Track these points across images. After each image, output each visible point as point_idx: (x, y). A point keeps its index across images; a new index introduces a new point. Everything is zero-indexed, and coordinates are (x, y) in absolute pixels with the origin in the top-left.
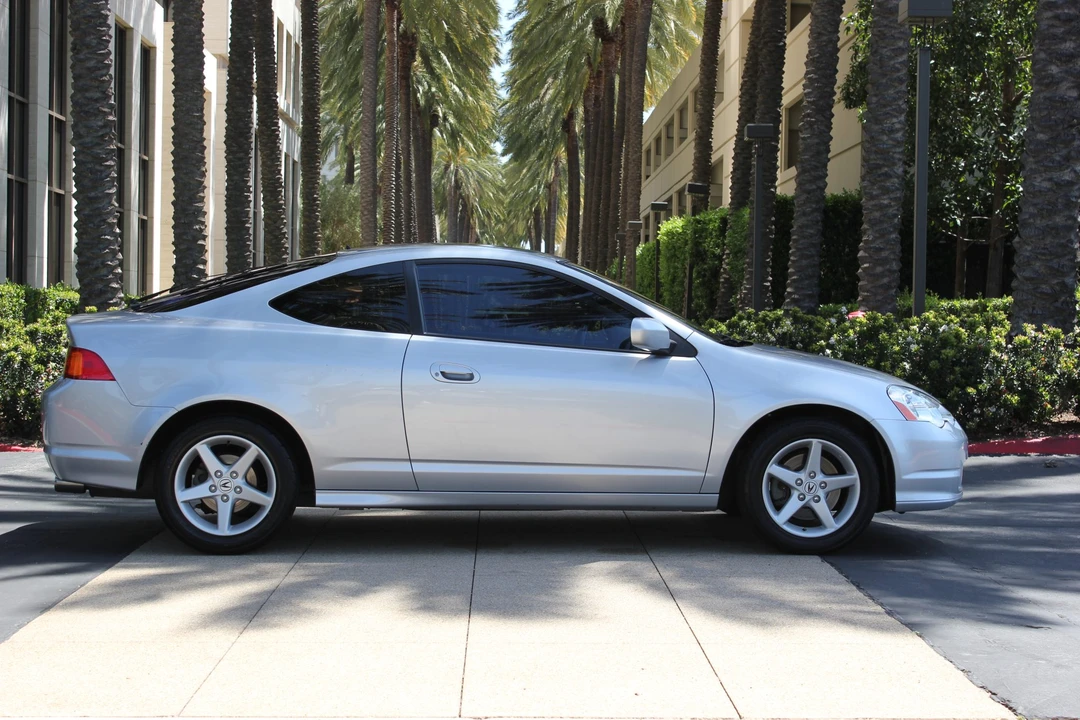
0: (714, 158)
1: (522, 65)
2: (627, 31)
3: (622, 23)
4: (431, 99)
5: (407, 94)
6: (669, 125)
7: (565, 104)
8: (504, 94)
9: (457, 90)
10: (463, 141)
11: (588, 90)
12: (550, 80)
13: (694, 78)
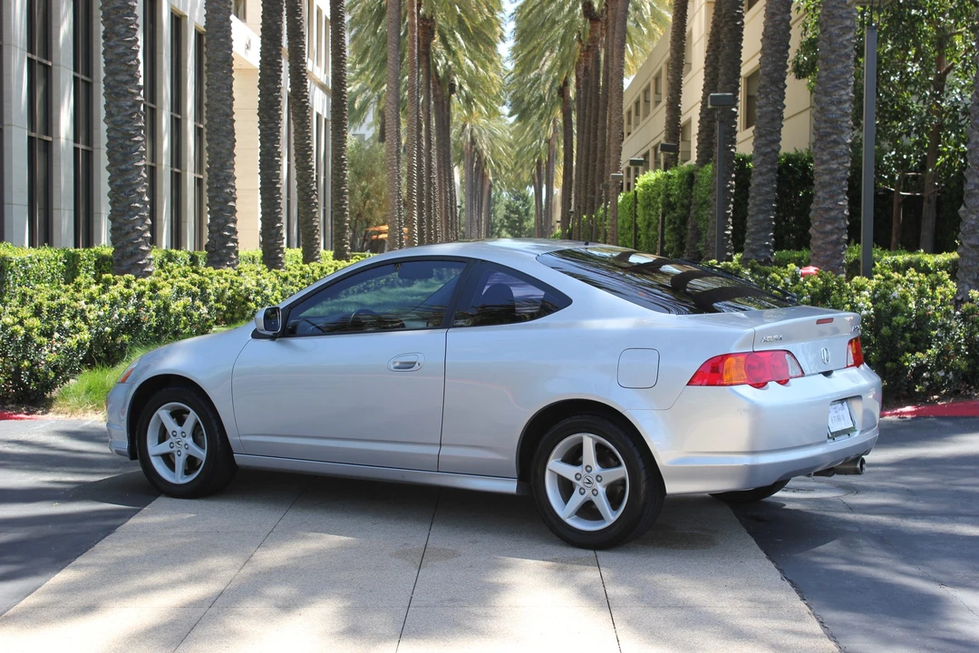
0: (683, 120)
1: (523, 41)
2: (610, 12)
3: (606, 5)
4: (448, 71)
5: (428, 67)
6: (646, 91)
7: (560, 73)
8: (510, 66)
9: (470, 63)
10: (476, 104)
11: (580, 62)
12: (547, 54)
13: (665, 53)
